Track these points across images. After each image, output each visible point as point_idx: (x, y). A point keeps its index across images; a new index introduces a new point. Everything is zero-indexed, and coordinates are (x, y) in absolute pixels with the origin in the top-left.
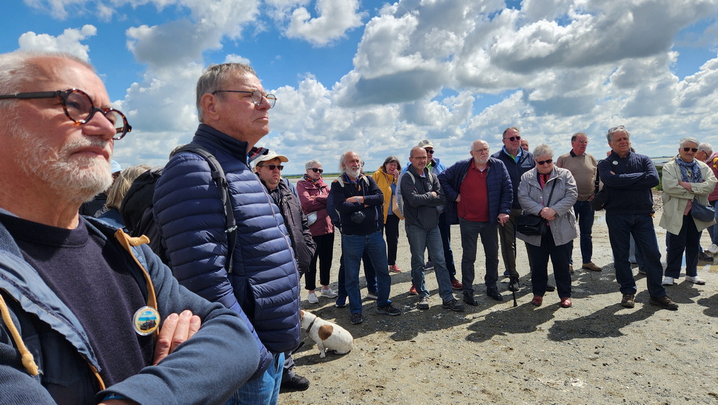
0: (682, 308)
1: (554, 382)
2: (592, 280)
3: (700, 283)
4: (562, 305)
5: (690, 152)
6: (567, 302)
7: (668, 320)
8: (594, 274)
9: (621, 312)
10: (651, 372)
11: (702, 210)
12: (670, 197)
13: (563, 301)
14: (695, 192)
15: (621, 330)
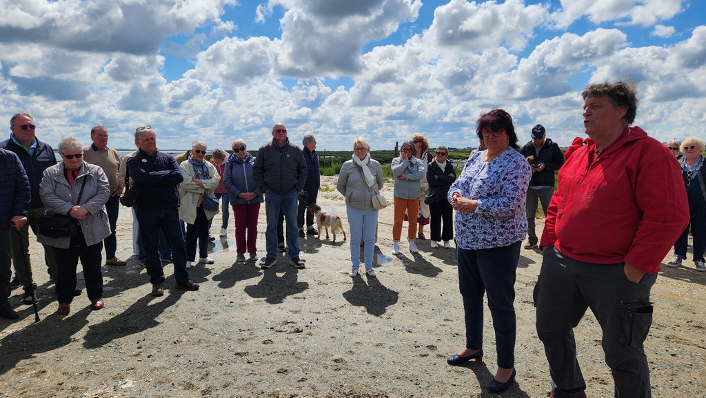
0: (202, 286)
1: (102, 392)
2: (119, 275)
3: (211, 263)
4: (94, 307)
5: (200, 154)
6: (99, 303)
7: (193, 300)
8: (118, 269)
9: (153, 302)
10: (189, 350)
11: (210, 202)
12: (186, 192)
13: (94, 302)
14: (206, 187)
15: (157, 319)
